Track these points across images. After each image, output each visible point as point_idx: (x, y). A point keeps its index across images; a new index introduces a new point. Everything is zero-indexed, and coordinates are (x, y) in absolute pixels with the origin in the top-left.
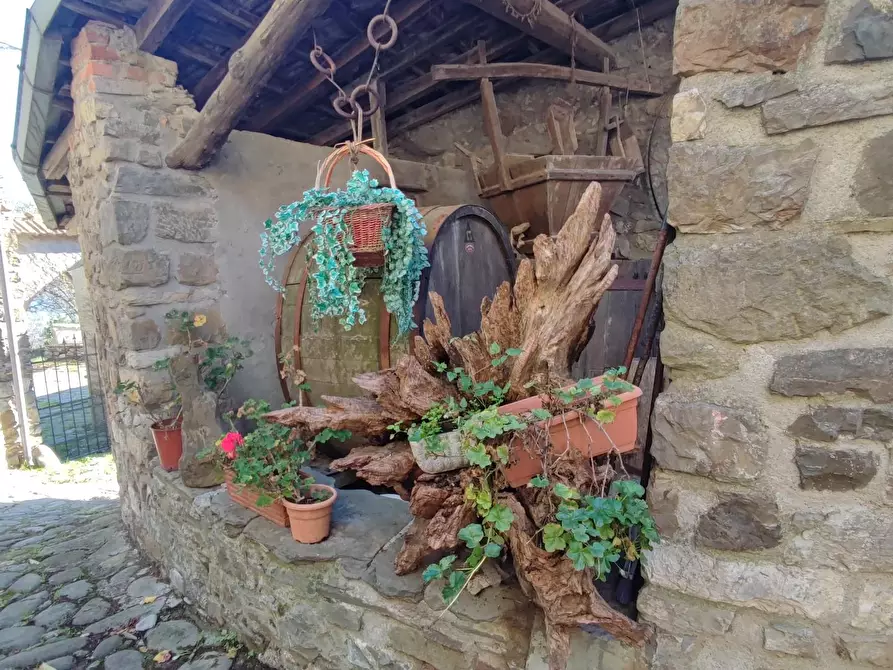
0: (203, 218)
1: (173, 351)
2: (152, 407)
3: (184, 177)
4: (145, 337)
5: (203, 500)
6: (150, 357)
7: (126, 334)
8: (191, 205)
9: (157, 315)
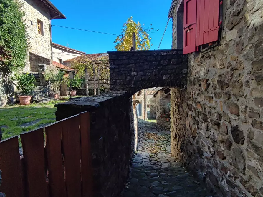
0: (165, 101)
1: (162, 110)
2: (161, 113)
3: (164, 99)
4: (161, 109)
5: (163, 119)
6: (161, 110)
7: (160, 108)
8: (164, 100)
9: (162, 107)
